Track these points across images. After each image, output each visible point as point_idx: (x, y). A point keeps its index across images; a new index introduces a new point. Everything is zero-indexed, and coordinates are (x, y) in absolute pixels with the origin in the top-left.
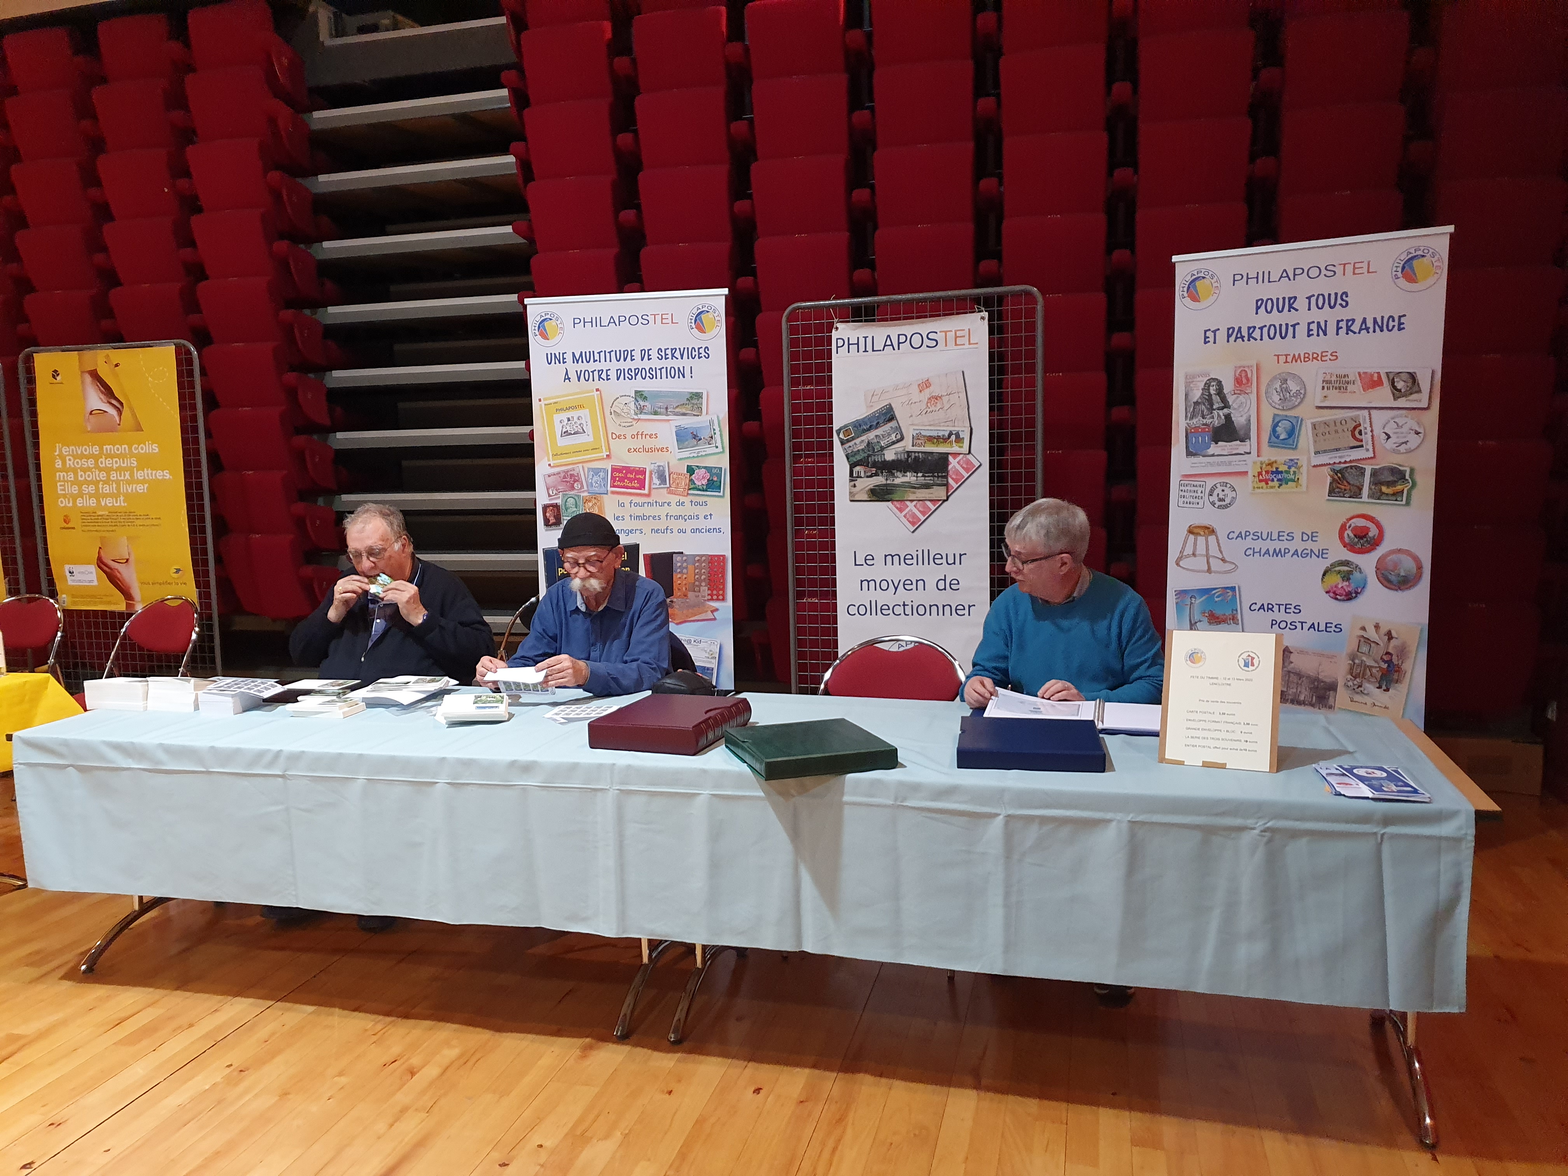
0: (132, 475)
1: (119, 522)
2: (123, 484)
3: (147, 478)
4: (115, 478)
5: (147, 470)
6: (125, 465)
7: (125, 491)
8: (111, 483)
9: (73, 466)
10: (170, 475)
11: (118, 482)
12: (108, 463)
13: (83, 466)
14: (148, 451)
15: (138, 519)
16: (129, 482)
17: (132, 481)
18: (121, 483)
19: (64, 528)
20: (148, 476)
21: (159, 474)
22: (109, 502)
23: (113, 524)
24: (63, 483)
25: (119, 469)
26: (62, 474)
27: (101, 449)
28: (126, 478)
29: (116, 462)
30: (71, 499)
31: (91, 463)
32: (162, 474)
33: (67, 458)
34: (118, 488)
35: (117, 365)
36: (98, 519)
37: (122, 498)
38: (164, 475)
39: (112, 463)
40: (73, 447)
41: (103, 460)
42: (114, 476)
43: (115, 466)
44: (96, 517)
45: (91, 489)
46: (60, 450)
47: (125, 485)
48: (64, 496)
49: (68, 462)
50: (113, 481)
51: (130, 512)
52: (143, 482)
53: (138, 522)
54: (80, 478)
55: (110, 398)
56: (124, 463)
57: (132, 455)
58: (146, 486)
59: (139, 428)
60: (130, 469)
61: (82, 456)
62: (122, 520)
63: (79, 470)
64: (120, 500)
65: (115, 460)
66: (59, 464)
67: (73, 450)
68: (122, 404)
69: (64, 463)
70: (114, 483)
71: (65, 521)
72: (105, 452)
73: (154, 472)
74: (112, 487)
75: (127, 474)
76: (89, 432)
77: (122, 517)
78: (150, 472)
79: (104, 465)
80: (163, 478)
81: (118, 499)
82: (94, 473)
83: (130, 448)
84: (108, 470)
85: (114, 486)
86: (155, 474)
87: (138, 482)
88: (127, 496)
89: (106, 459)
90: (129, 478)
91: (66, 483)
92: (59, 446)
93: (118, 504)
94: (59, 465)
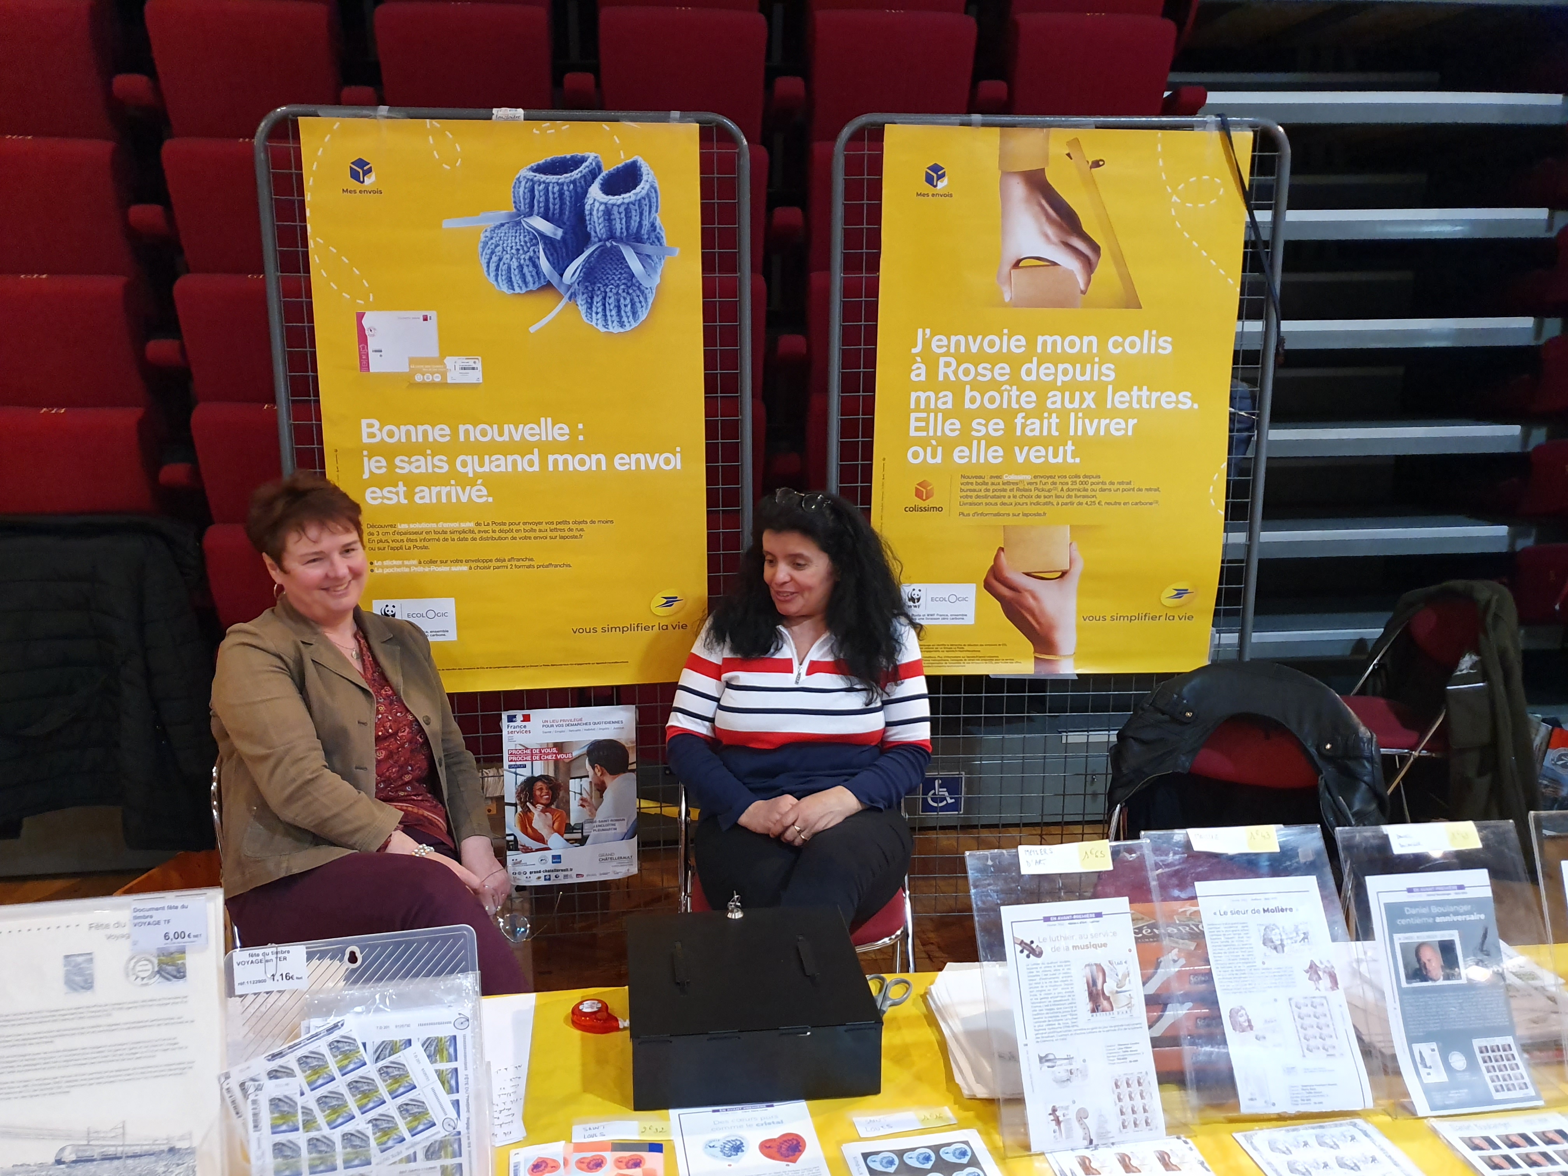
0: (1100, 400)
1: (1057, 497)
2: (1077, 418)
3: (1136, 406)
4: (1058, 405)
5: (1140, 389)
6: (1087, 377)
7: (1080, 433)
8: (1046, 415)
9: (953, 378)
10: (1193, 402)
11: (1064, 414)
12: (1046, 372)
13: (979, 378)
14: (1145, 351)
15: (1104, 490)
16: (1089, 414)
17: (1101, 410)
18: (1072, 415)
19: (914, 509)
20: (1139, 401)
21: (1167, 400)
22: (1036, 455)
23: (1042, 500)
24: (924, 415)
25: (1072, 387)
26: (923, 396)
27: (1031, 343)
28: (1084, 406)
29: (1065, 372)
30: (940, 449)
31: (1002, 371)
32: (1174, 398)
33: (942, 360)
34: (1063, 427)
35: (1096, 164)
36: (1005, 490)
37: (1070, 447)
38: (1178, 402)
39: (1056, 375)
40: (962, 338)
41: (1034, 366)
42: (1055, 400)
43: (1061, 378)
44: (1001, 487)
45: (996, 427)
46: (927, 343)
47: (1080, 422)
48: (923, 443)
49: (942, 370)
50: (1050, 412)
51: (1085, 476)
52: (1126, 414)
53: (1101, 497)
54: (967, 405)
55: (1069, 233)
56: (1083, 374)
57: (1105, 357)
58: (1132, 422)
59: (1132, 302)
60: (1099, 388)
61: (978, 358)
62: (1065, 494)
63: (968, 387)
64: (1065, 452)
65: (1061, 367)
66: (919, 373)
67: (958, 343)
68: (1096, 249)
69: (932, 370)
70: (1054, 415)
71: (918, 494)
72: (1039, 350)
73: (1155, 395)
74: (1050, 424)
75: (1089, 397)
76: (1004, 305)
77: (1065, 487)
78: (1145, 392)
79: (1033, 377)
80: (1176, 408)
81: (1061, 449)
82: (1006, 394)
83: (1102, 344)
84: (1042, 389)
85: (1054, 420)
86: (1158, 400)
87: (1115, 413)
88: (1082, 444)
89: (1039, 365)
90: (1093, 406)
91: (932, 415)
92: (924, 334)
93: (1060, 460)
94: (918, 375)
